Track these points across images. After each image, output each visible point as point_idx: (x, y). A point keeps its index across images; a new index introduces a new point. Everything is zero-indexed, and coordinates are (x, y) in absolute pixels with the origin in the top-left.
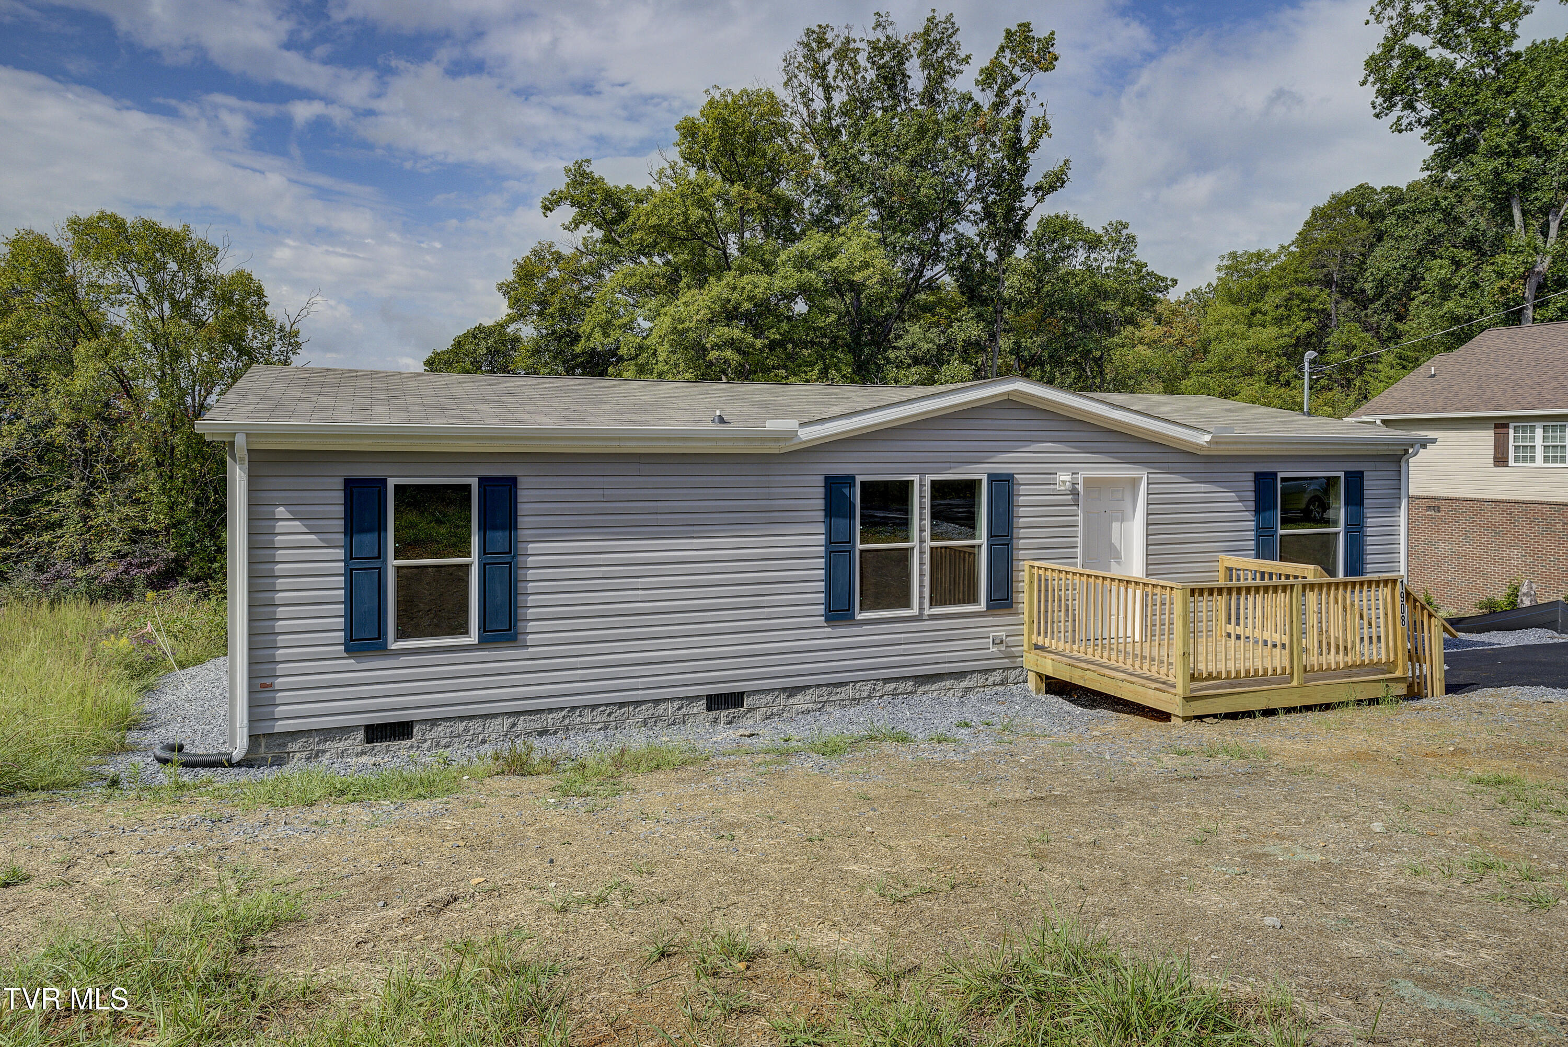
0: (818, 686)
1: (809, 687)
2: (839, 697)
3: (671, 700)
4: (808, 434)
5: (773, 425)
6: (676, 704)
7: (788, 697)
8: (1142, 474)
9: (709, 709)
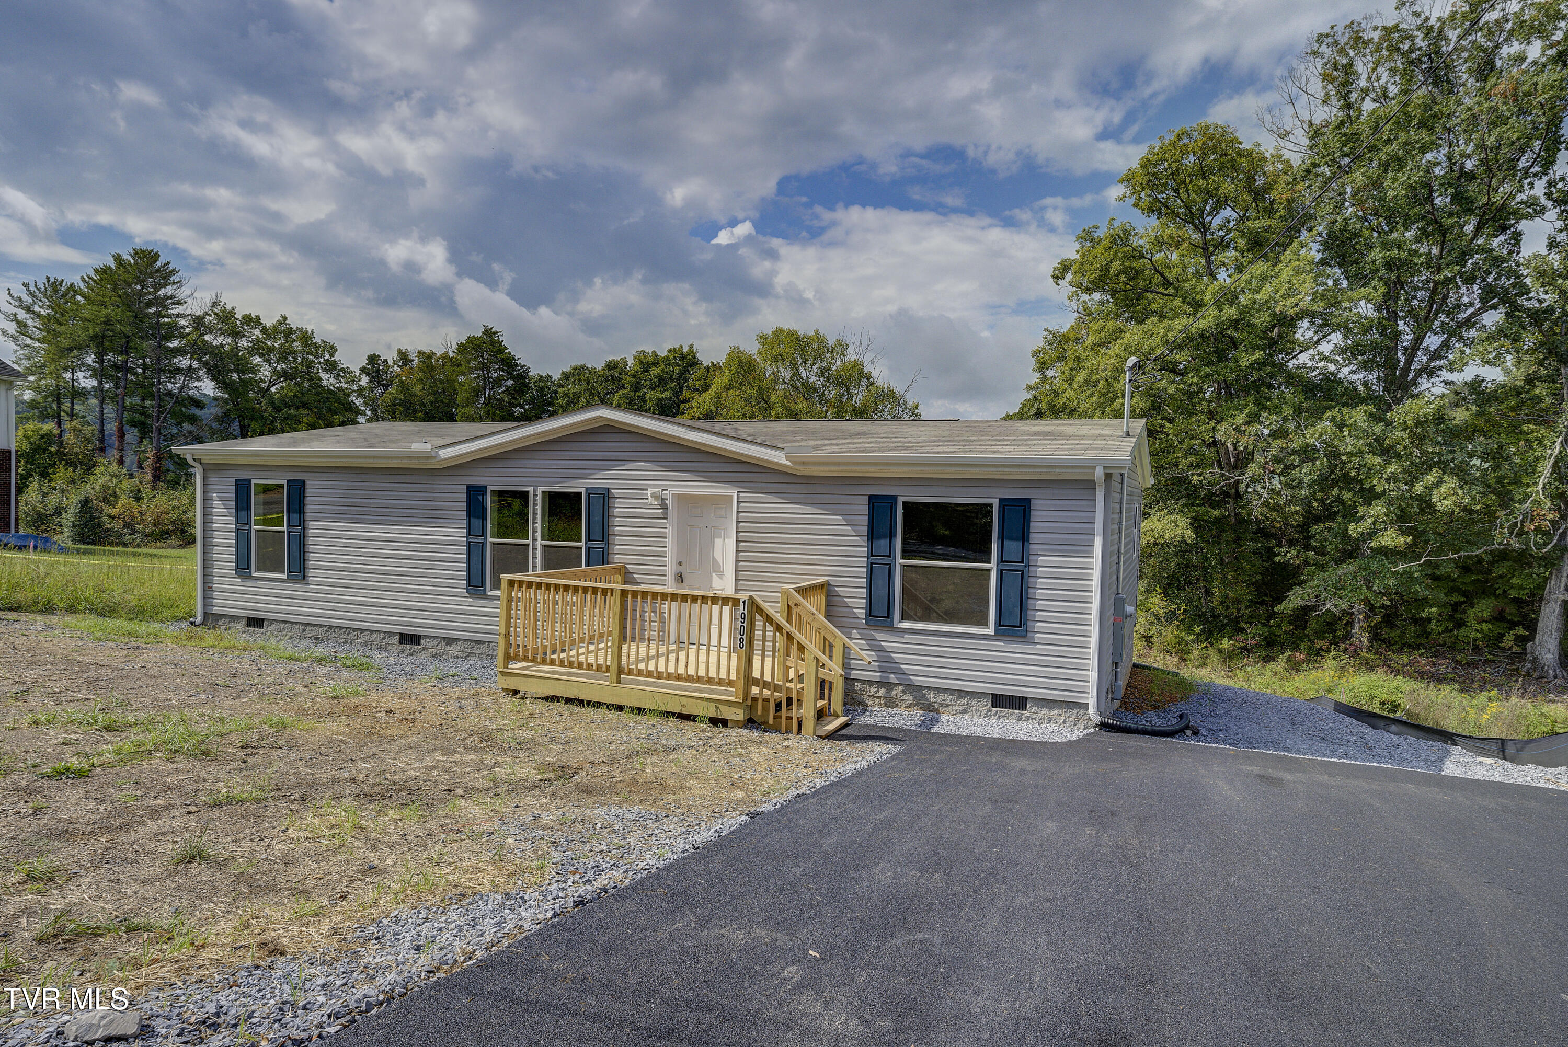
0: (465, 640)
1: (460, 640)
2: (479, 651)
3: (379, 632)
4: (444, 453)
5: (417, 447)
7: (447, 645)
8: (732, 492)
9: (400, 643)
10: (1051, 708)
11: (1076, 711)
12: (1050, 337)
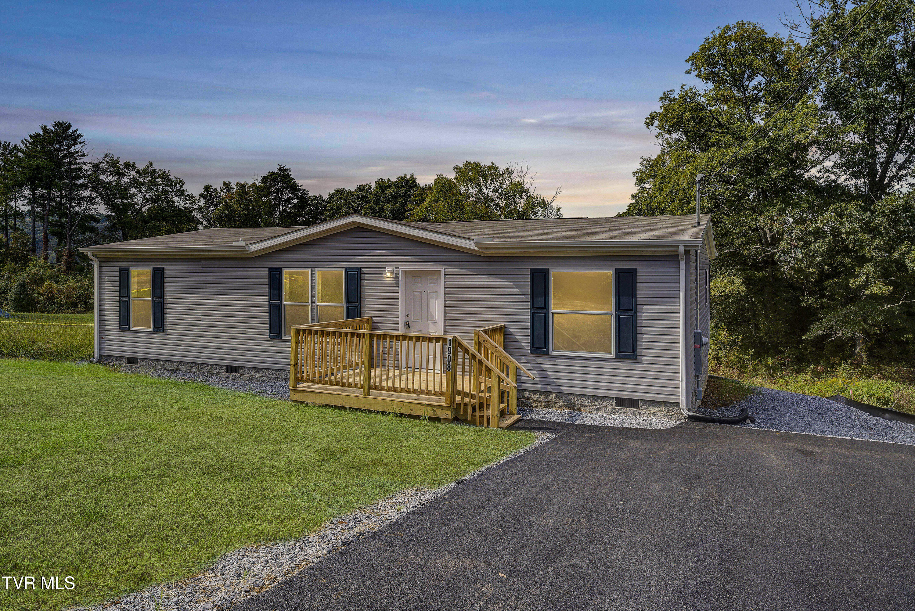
2: (277, 376)
3: (213, 365)
4: (253, 248)
5: (236, 244)
6: (214, 367)
7: (257, 372)
8: (441, 269)
9: (227, 372)
10: (655, 406)
11: (672, 408)
12: (645, 163)
